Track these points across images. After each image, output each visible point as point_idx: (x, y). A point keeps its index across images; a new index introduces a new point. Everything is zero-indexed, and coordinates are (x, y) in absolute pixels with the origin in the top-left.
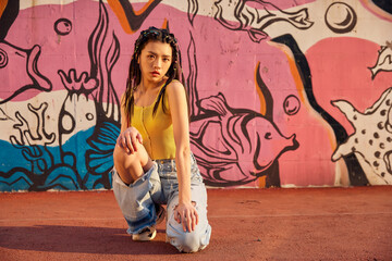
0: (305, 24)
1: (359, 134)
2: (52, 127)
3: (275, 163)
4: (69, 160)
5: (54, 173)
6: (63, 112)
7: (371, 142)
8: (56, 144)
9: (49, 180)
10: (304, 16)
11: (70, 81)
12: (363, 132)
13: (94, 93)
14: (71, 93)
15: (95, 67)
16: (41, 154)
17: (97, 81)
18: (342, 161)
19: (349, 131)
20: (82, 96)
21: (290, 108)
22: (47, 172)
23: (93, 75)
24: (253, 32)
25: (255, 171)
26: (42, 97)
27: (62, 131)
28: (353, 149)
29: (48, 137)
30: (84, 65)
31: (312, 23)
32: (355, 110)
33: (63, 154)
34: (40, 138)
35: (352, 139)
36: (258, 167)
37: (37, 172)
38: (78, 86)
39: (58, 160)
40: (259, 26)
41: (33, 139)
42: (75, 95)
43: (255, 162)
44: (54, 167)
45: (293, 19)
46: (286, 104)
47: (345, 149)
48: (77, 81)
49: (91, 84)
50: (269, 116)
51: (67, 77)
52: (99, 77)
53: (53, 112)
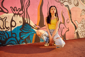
0: (70, 3)
1: (78, 28)
2: (8, 25)
3: (65, 34)
4: (14, 35)
5: (9, 40)
6: (12, 20)
7: (80, 29)
8: (10, 30)
9: (7, 42)
10: (70, 1)
11: (14, 11)
12: (79, 27)
13: (22, 15)
14: (15, 14)
15: (22, 7)
16: (4, 34)
17: (23, 11)
18: (76, 33)
19: (77, 27)
20: (18, 16)
21: (68, 22)
22: (6, 40)
23: (22, 9)
24: (61, 3)
25: (61, 36)
26: (5, 15)
27: (12, 26)
28: (78, 31)
29: (7, 28)
30: (19, 6)
31: (72, 3)
32: (78, 23)
33: (12, 34)
34: (4, 29)
35: (77, 29)
36: (62, 35)
37: (3, 39)
38: (17, 12)
39: (10, 36)
40: (62, 2)
41: (1, 29)
42: (16, 15)
43: (61, 34)
44: (9, 38)
45: (69, 2)
46: (67, 21)
47: (76, 31)
48: (17, 11)
49: (21, 12)
50: (64, 23)
51: (14, 9)
52: (24, 10)
53: (9, 20)
